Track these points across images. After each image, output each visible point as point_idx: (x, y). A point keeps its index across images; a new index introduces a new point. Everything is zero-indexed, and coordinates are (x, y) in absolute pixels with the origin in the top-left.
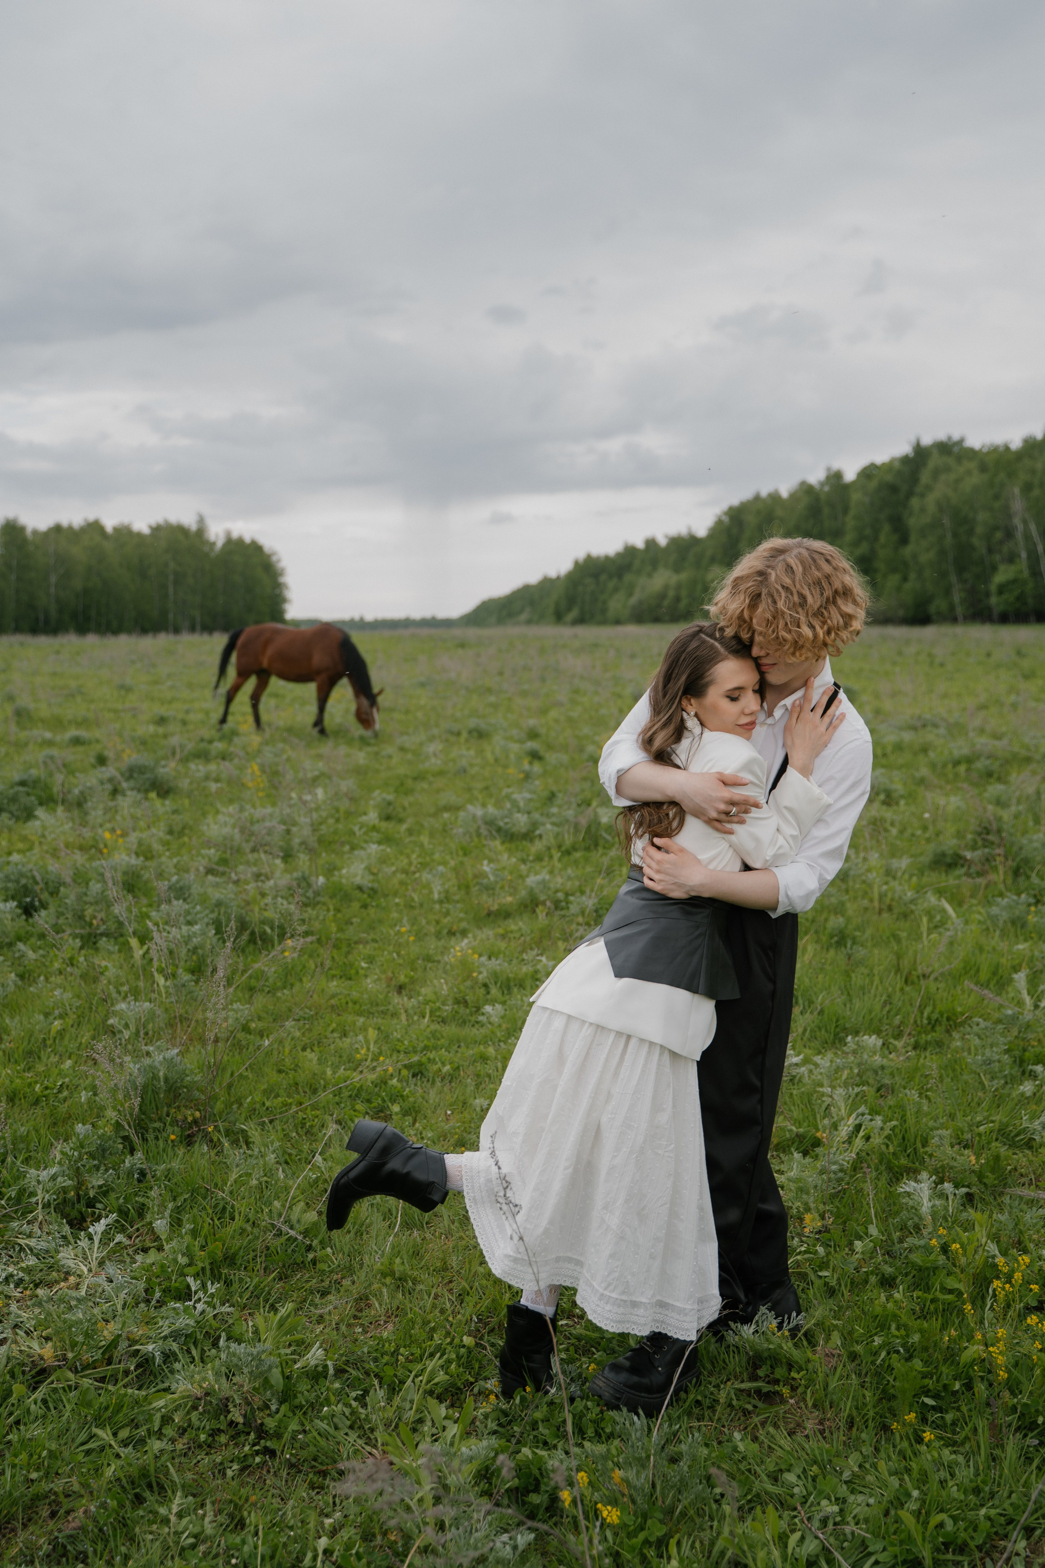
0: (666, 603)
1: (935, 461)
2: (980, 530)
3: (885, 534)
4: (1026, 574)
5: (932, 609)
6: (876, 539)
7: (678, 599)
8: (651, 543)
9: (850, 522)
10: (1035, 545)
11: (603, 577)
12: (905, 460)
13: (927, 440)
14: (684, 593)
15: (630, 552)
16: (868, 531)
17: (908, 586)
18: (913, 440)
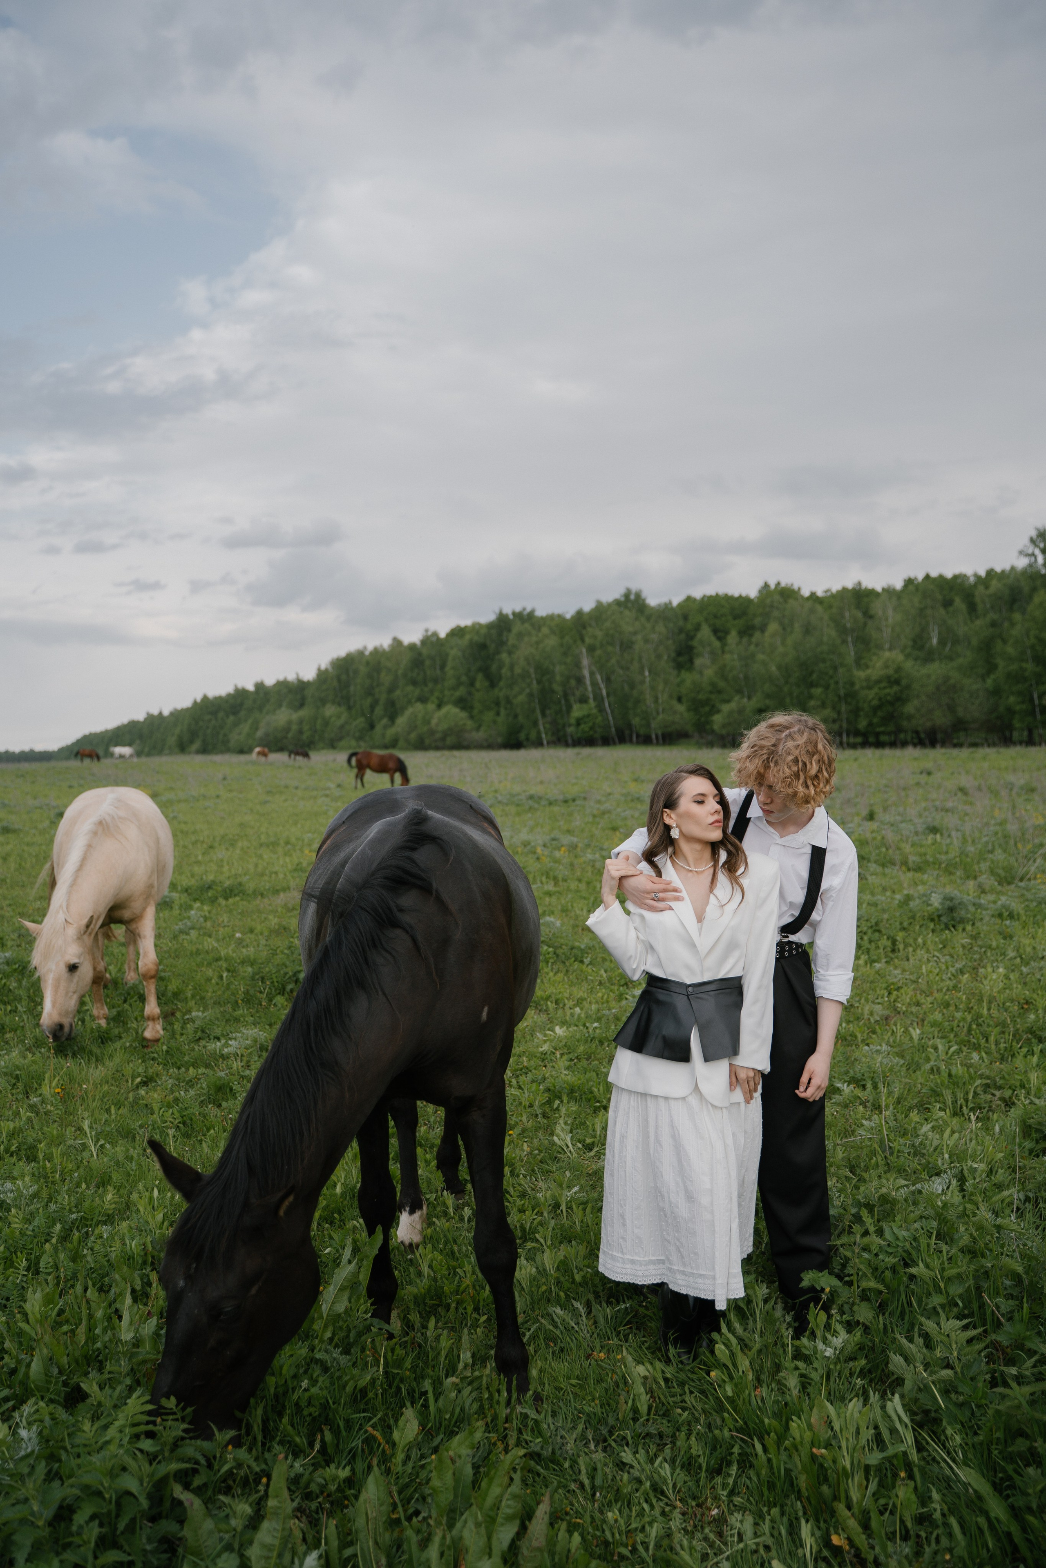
0: (290, 735)
1: (517, 628)
2: (558, 678)
3: (480, 682)
4: (595, 711)
5: (522, 736)
6: (472, 684)
7: (301, 732)
8: (260, 686)
9: (449, 671)
10: (600, 689)
11: (221, 715)
12: (490, 626)
13: (508, 610)
14: (306, 728)
15: (240, 694)
16: (464, 679)
17: (500, 719)
18: (498, 611)
